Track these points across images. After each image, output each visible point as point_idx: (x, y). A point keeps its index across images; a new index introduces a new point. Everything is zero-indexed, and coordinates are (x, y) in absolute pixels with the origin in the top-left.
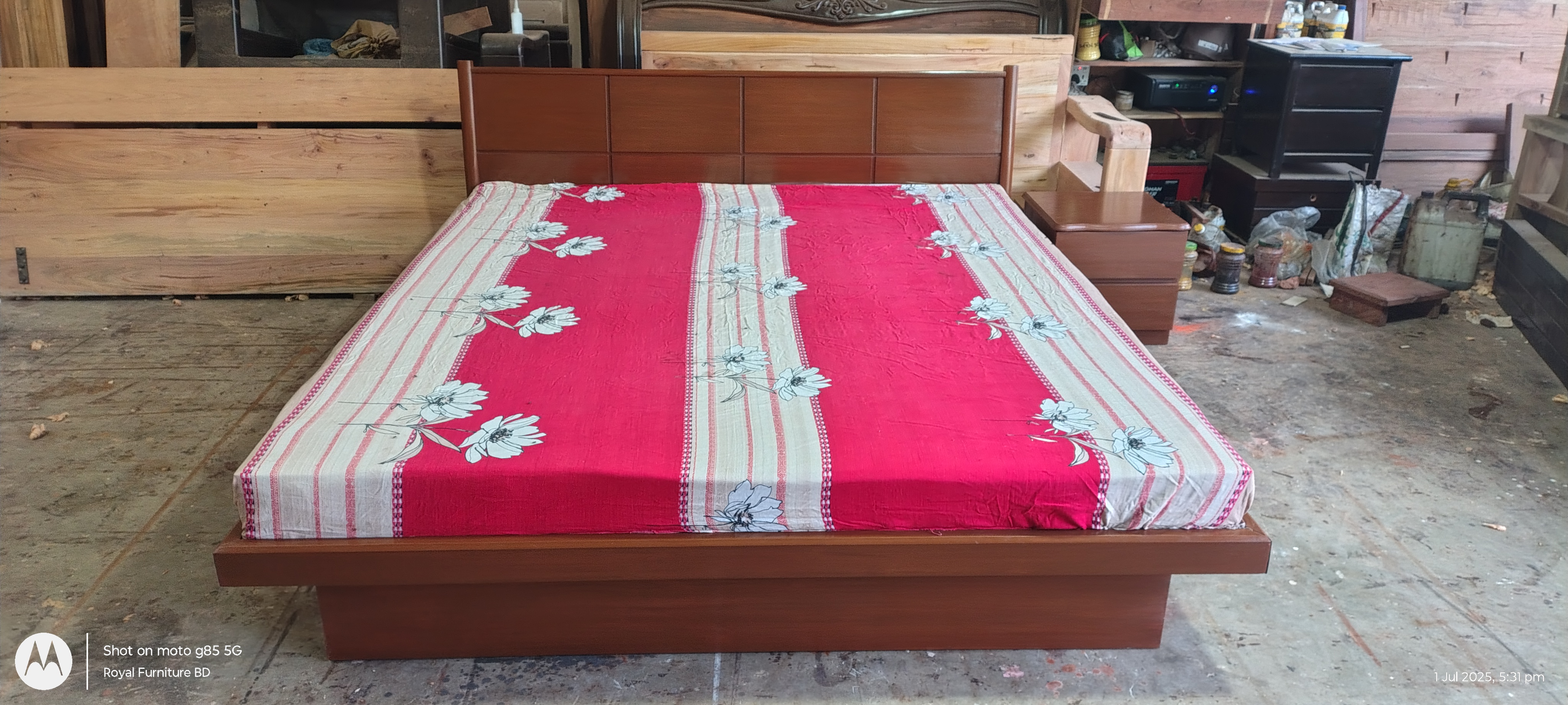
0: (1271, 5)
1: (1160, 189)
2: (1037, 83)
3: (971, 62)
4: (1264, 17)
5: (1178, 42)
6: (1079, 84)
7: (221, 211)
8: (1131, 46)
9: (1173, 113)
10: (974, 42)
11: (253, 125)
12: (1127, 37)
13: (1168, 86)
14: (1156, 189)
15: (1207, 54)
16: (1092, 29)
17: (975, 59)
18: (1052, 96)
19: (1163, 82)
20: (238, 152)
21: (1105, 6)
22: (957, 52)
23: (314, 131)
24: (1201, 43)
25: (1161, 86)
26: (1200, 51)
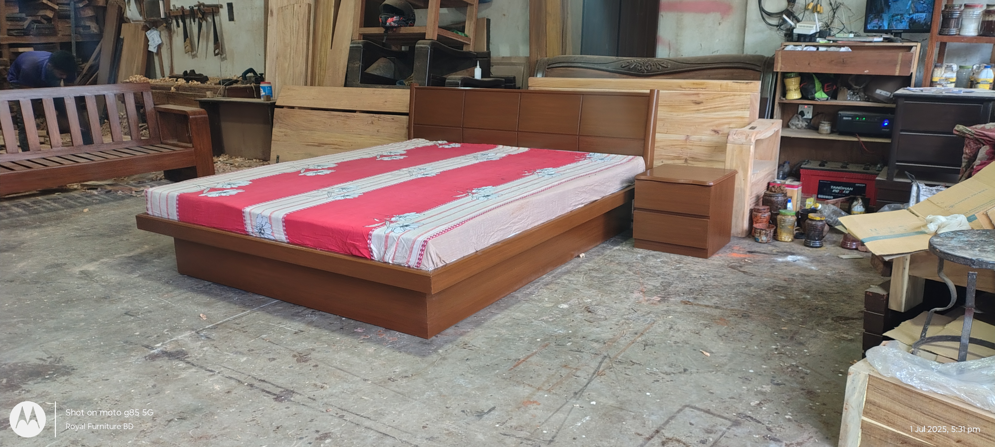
0: (899, 62)
1: (852, 189)
2: (736, 109)
3: (695, 96)
4: (895, 72)
5: (865, 90)
6: (805, 117)
7: (338, 147)
8: (819, 91)
9: (855, 136)
10: (697, 84)
11: (354, 111)
12: (818, 85)
13: (850, 118)
14: (848, 189)
15: (881, 99)
16: (793, 80)
17: (698, 94)
18: (747, 118)
19: (846, 116)
20: (347, 122)
21: (778, 62)
22: (687, 89)
23: (372, 115)
24: (878, 91)
25: (844, 118)
26: (876, 97)
